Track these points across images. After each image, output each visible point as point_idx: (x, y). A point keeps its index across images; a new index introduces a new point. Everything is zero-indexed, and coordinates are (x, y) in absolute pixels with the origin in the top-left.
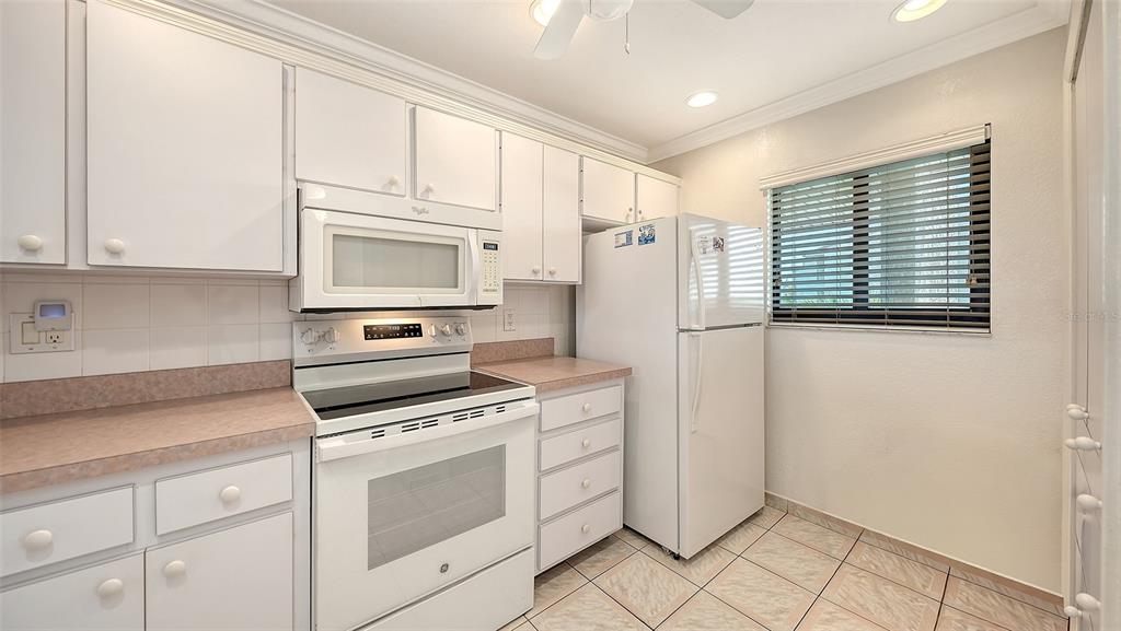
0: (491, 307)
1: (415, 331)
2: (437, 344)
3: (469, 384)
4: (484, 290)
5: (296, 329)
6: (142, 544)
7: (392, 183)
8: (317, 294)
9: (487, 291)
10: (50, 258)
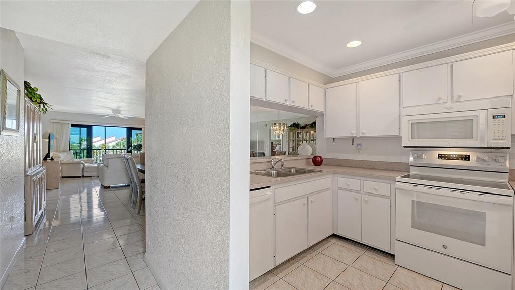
1: (467, 158)
2: (479, 165)
4: (493, 139)
5: (411, 153)
6: (362, 192)
7: (439, 99)
8: (406, 142)
9: (496, 139)
10: (355, 135)
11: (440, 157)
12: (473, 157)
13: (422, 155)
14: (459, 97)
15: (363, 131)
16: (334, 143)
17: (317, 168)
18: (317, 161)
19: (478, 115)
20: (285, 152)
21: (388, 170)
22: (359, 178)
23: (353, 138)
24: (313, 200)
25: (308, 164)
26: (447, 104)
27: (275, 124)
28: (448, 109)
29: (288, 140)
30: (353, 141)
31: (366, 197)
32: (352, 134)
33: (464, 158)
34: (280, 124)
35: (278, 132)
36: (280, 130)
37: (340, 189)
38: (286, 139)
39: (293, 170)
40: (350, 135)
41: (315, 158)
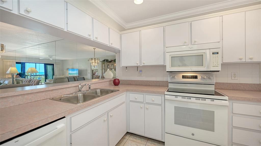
0: (218, 71)
1: (196, 77)
2: (202, 81)
3: (214, 94)
4: (213, 66)
5: (169, 75)
6: (144, 103)
7: (185, 43)
8: (169, 69)
9: (214, 66)
10: (139, 65)
11: (184, 77)
12: (199, 77)
13: (174, 76)
14: (195, 42)
15: (144, 62)
16: (127, 70)
17: (116, 88)
18: (116, 83)
19: (205, 52)
20: (100, 76)
21: (157, 86)
22: (143, 93)
23: (138, 67)
24: (112, 115)
25: (110, 84)
26: (189, 46)
27: (92, 59)
28: (191, 49)
29: (101, 69)
30: (137, 69)
31: (147, 106)
32: (137, 64)
33: (195, 77)
34: (95, 59)
35: (94, 64)
36: (95, 63)
37: (131, 101)
38: (100, 68)
39: (98, 91)
40: (136, 65)
41: (115, 80)
